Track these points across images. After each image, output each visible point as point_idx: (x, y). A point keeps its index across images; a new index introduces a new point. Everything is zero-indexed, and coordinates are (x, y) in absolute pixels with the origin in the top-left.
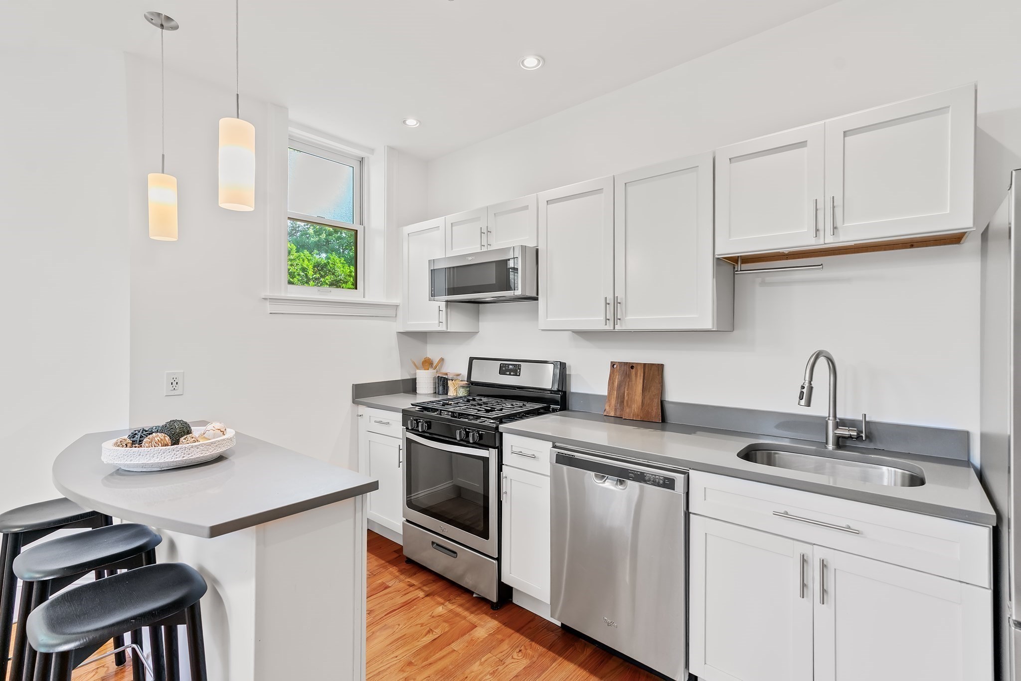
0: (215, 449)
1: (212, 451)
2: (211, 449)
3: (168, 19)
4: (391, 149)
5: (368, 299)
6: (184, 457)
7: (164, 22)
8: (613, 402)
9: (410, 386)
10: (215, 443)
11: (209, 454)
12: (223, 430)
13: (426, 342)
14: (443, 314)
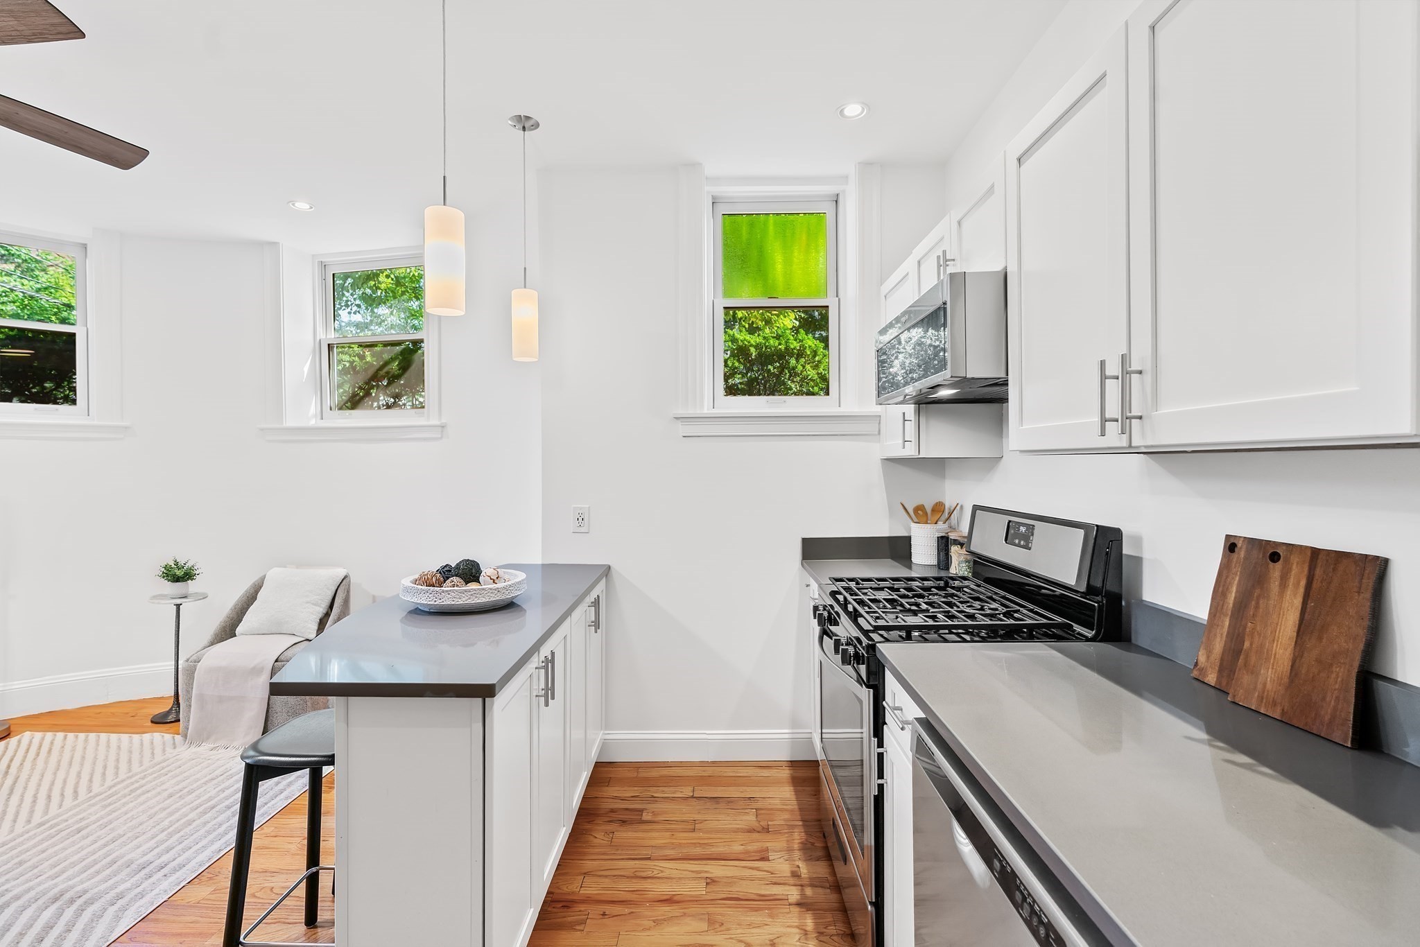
0: (470, 598)
1: (466, 600)
2: (464, 597)
3: (528, 118)
4: (867, 166)
5: (846, 409)
6: (435, 601)
7: (525, 123)
8: (1218, 646)
9: (899, 548)
10: (470, 591)
11: (462, 602)
12: (495, 578)
13: (943, 476)
14: (911, 427)
